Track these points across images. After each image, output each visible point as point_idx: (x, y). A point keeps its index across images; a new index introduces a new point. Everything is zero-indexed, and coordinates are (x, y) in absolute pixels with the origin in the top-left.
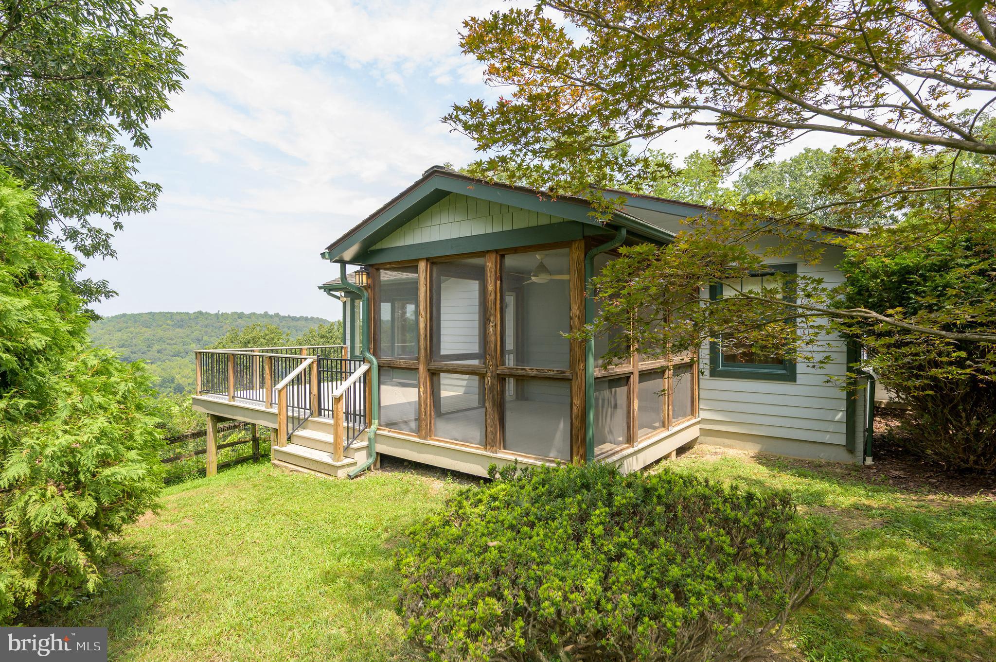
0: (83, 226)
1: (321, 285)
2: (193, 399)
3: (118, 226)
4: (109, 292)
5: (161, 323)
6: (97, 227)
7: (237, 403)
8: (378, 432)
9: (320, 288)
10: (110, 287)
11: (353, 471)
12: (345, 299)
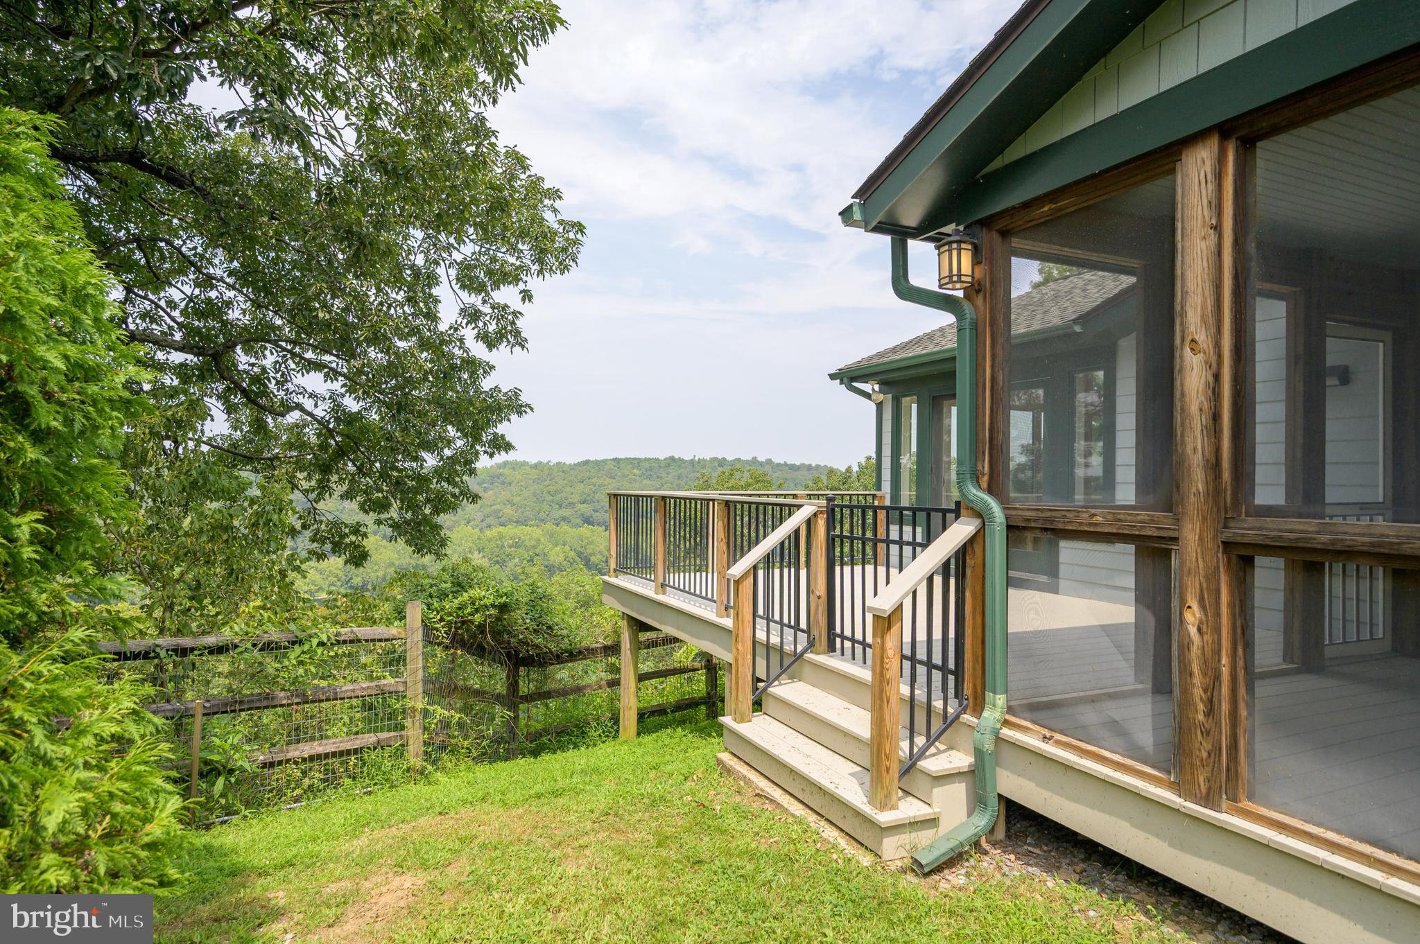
0: (484, 302)
1: (833, 371)
2: (604, 582)
3: (527, 296)
4: (521, 406)
5: (626, 473)
6: (502, 303)
7: (671, 599)
8: (1006, 732)
9: (832, 377)
10: (524, 398)
11: (930, 846)
12: (881, 397)
